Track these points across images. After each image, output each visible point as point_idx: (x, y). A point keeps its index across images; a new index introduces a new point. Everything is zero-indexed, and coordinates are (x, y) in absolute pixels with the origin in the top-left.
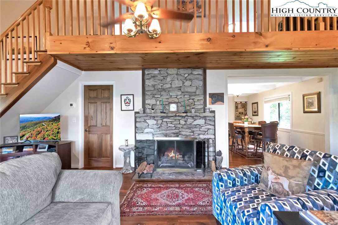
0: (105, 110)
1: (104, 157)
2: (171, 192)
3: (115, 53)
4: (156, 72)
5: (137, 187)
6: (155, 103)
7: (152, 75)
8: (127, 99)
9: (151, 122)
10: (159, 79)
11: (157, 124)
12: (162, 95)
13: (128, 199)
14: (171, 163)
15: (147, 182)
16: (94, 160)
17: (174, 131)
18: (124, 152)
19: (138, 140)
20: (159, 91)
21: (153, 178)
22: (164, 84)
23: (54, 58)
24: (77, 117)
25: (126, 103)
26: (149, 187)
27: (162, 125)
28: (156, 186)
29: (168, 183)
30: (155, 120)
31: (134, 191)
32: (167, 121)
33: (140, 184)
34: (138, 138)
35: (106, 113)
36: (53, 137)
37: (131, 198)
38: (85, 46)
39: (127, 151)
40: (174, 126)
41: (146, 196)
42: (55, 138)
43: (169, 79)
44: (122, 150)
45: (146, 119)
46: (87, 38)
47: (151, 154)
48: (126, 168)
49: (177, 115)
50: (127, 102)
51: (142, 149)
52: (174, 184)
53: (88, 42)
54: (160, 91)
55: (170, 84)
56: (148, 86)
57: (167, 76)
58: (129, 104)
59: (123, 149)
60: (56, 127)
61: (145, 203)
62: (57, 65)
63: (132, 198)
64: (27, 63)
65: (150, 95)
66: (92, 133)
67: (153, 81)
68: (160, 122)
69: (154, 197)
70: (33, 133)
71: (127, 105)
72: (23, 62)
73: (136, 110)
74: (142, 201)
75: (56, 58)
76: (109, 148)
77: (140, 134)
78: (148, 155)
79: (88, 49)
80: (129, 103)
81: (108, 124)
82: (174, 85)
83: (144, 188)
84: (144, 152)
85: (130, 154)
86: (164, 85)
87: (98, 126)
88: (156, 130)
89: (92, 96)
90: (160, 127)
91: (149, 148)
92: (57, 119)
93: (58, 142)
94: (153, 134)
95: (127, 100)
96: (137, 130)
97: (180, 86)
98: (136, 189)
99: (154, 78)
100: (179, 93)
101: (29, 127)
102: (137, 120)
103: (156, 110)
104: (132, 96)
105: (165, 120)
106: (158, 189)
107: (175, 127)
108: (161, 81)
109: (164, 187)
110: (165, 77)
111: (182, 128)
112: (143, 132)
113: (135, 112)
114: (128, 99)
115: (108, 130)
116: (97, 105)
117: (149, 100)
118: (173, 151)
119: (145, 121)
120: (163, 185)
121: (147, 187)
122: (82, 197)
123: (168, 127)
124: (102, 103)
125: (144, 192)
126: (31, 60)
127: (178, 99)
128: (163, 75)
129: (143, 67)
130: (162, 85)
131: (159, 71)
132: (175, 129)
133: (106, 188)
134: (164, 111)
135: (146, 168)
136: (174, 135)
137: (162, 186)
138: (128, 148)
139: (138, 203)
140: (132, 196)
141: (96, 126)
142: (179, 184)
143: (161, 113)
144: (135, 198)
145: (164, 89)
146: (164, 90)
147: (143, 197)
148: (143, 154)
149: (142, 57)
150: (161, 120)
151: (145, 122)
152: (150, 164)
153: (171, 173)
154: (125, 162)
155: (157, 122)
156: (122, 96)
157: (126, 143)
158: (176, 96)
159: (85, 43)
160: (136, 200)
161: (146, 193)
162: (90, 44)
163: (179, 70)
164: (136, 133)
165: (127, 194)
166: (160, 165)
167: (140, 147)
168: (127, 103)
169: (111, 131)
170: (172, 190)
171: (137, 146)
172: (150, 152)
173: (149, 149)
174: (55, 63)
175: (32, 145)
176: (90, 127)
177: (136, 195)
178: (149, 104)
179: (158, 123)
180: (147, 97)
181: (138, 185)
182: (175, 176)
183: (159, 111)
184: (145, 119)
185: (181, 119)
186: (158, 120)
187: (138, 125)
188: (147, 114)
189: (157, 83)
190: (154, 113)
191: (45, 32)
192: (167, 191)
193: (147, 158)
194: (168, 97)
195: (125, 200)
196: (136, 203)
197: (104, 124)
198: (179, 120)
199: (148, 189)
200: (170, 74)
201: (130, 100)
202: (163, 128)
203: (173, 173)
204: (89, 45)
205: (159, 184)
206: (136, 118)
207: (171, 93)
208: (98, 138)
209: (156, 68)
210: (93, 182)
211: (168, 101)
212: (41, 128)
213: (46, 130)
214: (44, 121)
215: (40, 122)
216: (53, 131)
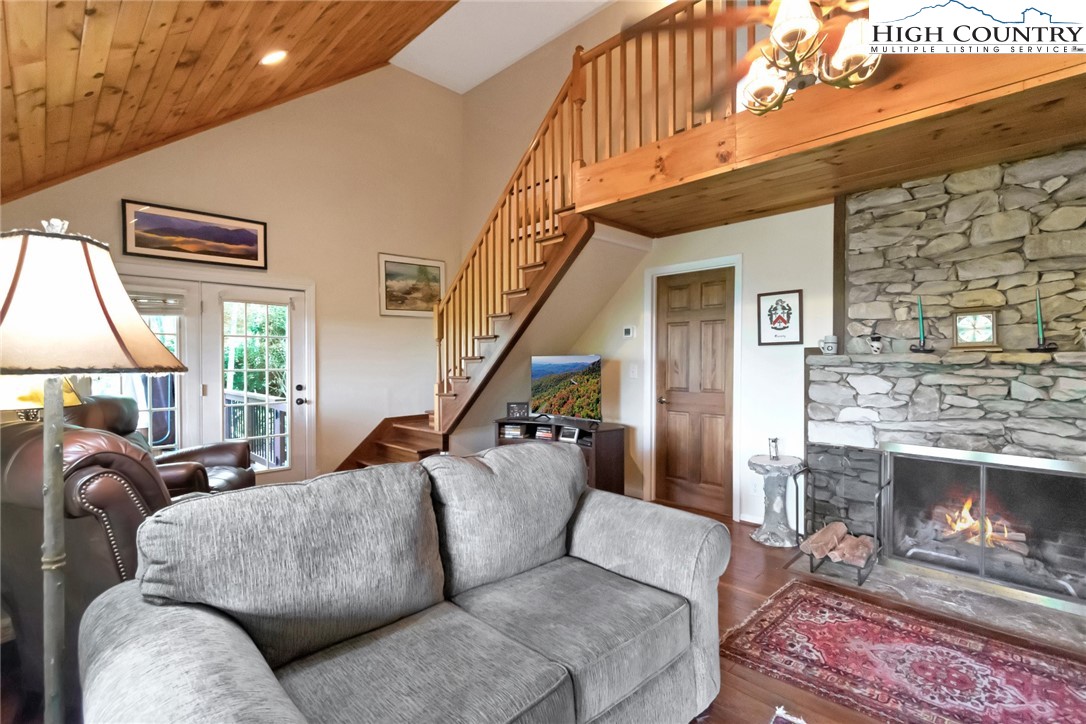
0: (710, 346)
1: (706, 482)
2: (939, 658)
3: (733, 171)
4: (895, 197)
5: (801, 597)
6: (886, 314)
7: (877, 212)
8: (779, 307)
9: (869, 385)
10: (907, 223)
11: (893, 394)
12: (920, 283)
13: (763, 620)
14: (958, 554)
15: (840, 593)
16: (681, 486)
17: (977, 427)
18: (766, 476)
19: (813, 445)
20: (905, 268)
21: (864, 586)
22: (929, 241)
23: (588, 218)
24: (640, 363)
25: (774, 319)
26: (845, 612)
27: (917, 400)
28: (875, 615)
29: (932, 623)
30: (885, 378)
31: (787, 607)
32: (940, 385)
33: (811, 590)
34: (813, 439)
35: (714, 352)
36: (590, 413)
37: (773, 623)
38: (653, 172)
39: (775, 474)
40: (975, 403)
41: (827, 635)
42: (593, 415)
43: (956, 214)
44: (759, 469)
45: (849, 374)
46: (659, 147)
47: (864, 499)
48: (773, 531)
49: (995, 358)
50: (780, 317)
51: (831, 477)
52: (961, 635)
53: (661, 159)
54: (910, 266)
55: (964, 233)
56: (861, 253)
57: (946, 205)
58: (785, 322)
59: (761, 466)
60: (595, 388)
61: (819, 654)
62: (594, 236)
63: (775, 624)
64: (541, 241)
65: (867, 287)
66: (675, 409)
67: (880, 233)
68: (906, 385)
69: (856, 649)
70: (554, 401)
71: (777, 325)
72: (535, 242)
73: (811, 342)
74: (807, 644)
75: (593, 217)
76: (721, 457)
77: (821, 424)
78: (851, 503)
79: (660, 177)
80: (785, 318)
81: (719, 386)
82: (984, 237)
83: (824, 606)
84: (837, 488)
85: (785, 487)
86: (933, 243)
87: (690, 390)
88: (887, 414)
89: (676, 304)
90: (907, 405)
91: (858, 476)
92: (595, 369)
93: (597, 423)
94: (874, 428)
95: (780, 312)
96: (812, 409)
97: (1018, 235)
98: (795, 601)
99: (886, 224)
100: (1014, 265)
101: (546, 388)
102: (812, 378)
103: (891, 343)
104: (797, 294)
105: (929, 379)
106: (879, 628)
107: (980, 407)
108: (919, 228)
109: (909, 632)
110: (937, 210)
111: (1020, 414)
112: (833, 420)
113: (806, 349)
114: (784, 308)
115: (720, 403)
116: (688, 332)
117: (864, 305)
118: (968, 505)
119: (842, 380)
120: (907, 625)
121: (838, 610)
122: (624, 562)
123: (944, 406)
124: (703, 324)
125: (822, 622)
126: (547, 235)
127: (1004, 292)
128: (925, 202)
129: (838, 190)
130: (923, 242)
131: (909, 190)
132: (982, 418)
133: (677, 557)
134: (930, 345)
135: (841, 545)
136: (978, 441)
137: (902, 625)
138: (776, 464)
139: (792, 646)
140: (778, 618)
141: (686, 390)
142: (986, 642)
143: (915, 350)
144: (784, 628)
145: (929, 259)
146: (932, 261)
147: (814, 635)
148: (834, 494)
149: (826, 160)
150: (914, 377)
151: (842, 383)
152: (861, 534)
153: (955, 593)
154: (768, 510)
155: (895, 385)
156: (762, 298)
157: (773, 450)
158: (994, 282)
159: (654, 164)
160: (787, 635)
161: (826, 625)
162: (666, 163)
163: (1010, 170)
164: (807, 419)
165: (763, 606)
166: (908, 551)
167: (822, 468)
168: (779, 320)
169: (727, 408)
170: (941, 654)
171: (810, 462)
172: (860, 490)
173: (855, 482)
174: (590, 232)
175: (550, 426)
176: (670, 392)
177: (790, 618)
178: (860, 321)
179: (896, 389)
180: (852, 295)
181: (803, 592)
182: (974, 608)
183: (903, 345)
184: (841, 374)
185: (1016, 378)
186: (897, 378)
187: (814, 392)
188: (852, 357)
189: (895, 240)
190: (882, 351)
191: (573, 161)
192: (920, 648)
193: (851, 511)
194: (949, 287)
195: (751, 622)
196: (788, 642)
197: (709, 387)
198: (1007, 381)
199: (838, 615)
200: (964, 195)
201: (790, 309)
202: (921, 410)
203: (967, 593)
204: (664, 167)
205: (890, 614)
206: (807, 368)
207: (963, 268)
208: (692, 424)
209: (895, 185)
210: (649, 532)
211: (947, 305)
212: (568, 389)
213: (577, 394)
214: (573, 374)
215: (566, 377)
216: (589, 398)
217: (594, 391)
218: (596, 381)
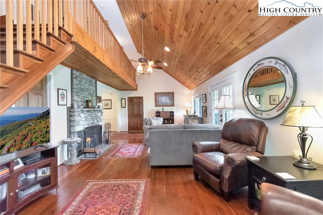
7: (76, 76)
8: (63, 94)
25: (62, 97)
27: (87, 118)
30: (84, 114)
32: (89, 115)
36: (42, 139)
42: (44, 140)
43: (83, 82)
54: (80, 90)
55: (84, 86)
56: (75, 84)
58: (64, 99)
60: (45, 126)
70: (17, 138)
71: (62, 99)
73: (68, 105)
80: (64, 97)
88: (85, 122)
94: (83, 125)
99: (77, 79)
101: (10, 131)
104: (66, 91)
107: (92, 118)
108: (80, 82)
112: (79, 125)
117: (75, 97)
131: (79, 73)
151: (79, 116)
156: (59, 90)
178: (75, 101)
180: (74, 94)
184: (79, 113)
201: (65, 95)
207: (84, 92)
212: (27, 129)
213: (33, 131)
214: (30, 120)
215: (26, 122)
216: (41, 132)
217: (44, 128)
218: (45, 122)
